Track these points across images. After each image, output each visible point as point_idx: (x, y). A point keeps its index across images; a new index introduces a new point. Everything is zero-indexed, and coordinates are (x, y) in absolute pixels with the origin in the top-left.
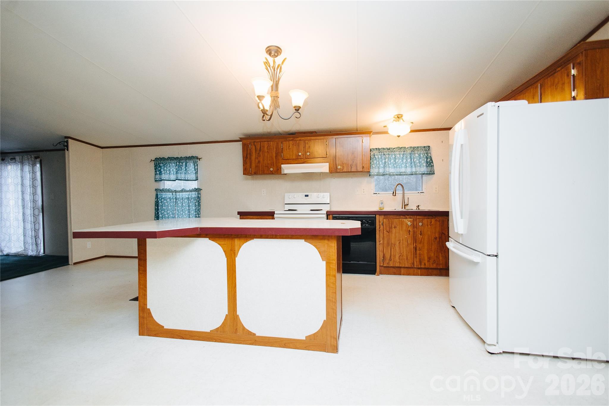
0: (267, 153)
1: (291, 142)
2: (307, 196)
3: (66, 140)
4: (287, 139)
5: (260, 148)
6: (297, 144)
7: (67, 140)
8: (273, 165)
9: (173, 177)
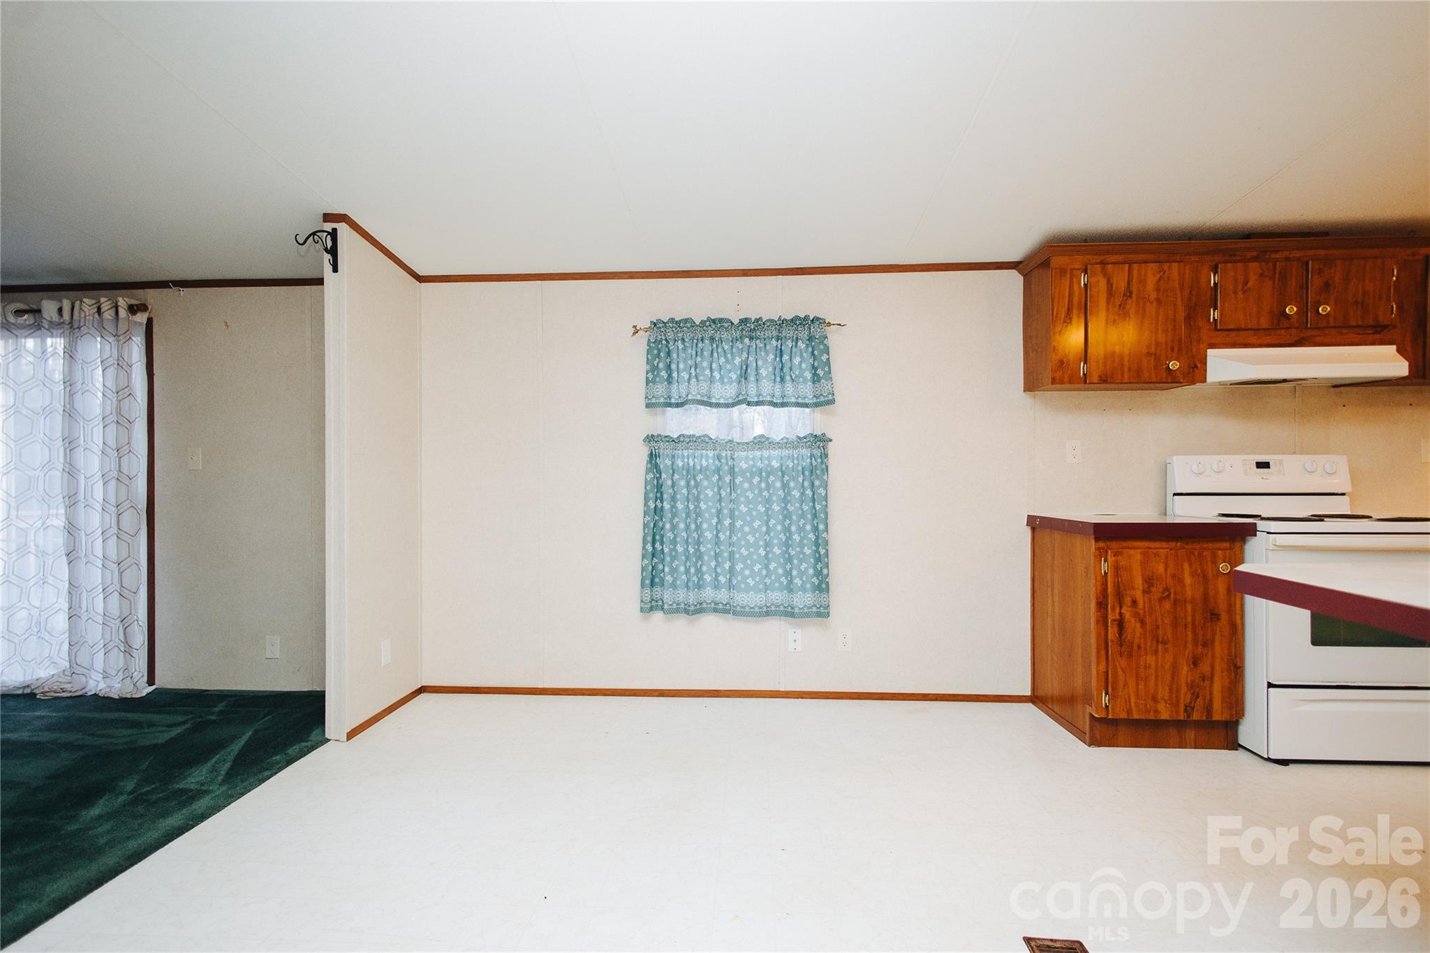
0: (1155, 304)
1: (1254, 266)
2: (1263, 465)
3: (329, 227)
4: (1234, 255)
5: (1128, 287)
6: (1277, 276)
7: (335, 230)
8: (1176, 348)
9: (724, 391)
